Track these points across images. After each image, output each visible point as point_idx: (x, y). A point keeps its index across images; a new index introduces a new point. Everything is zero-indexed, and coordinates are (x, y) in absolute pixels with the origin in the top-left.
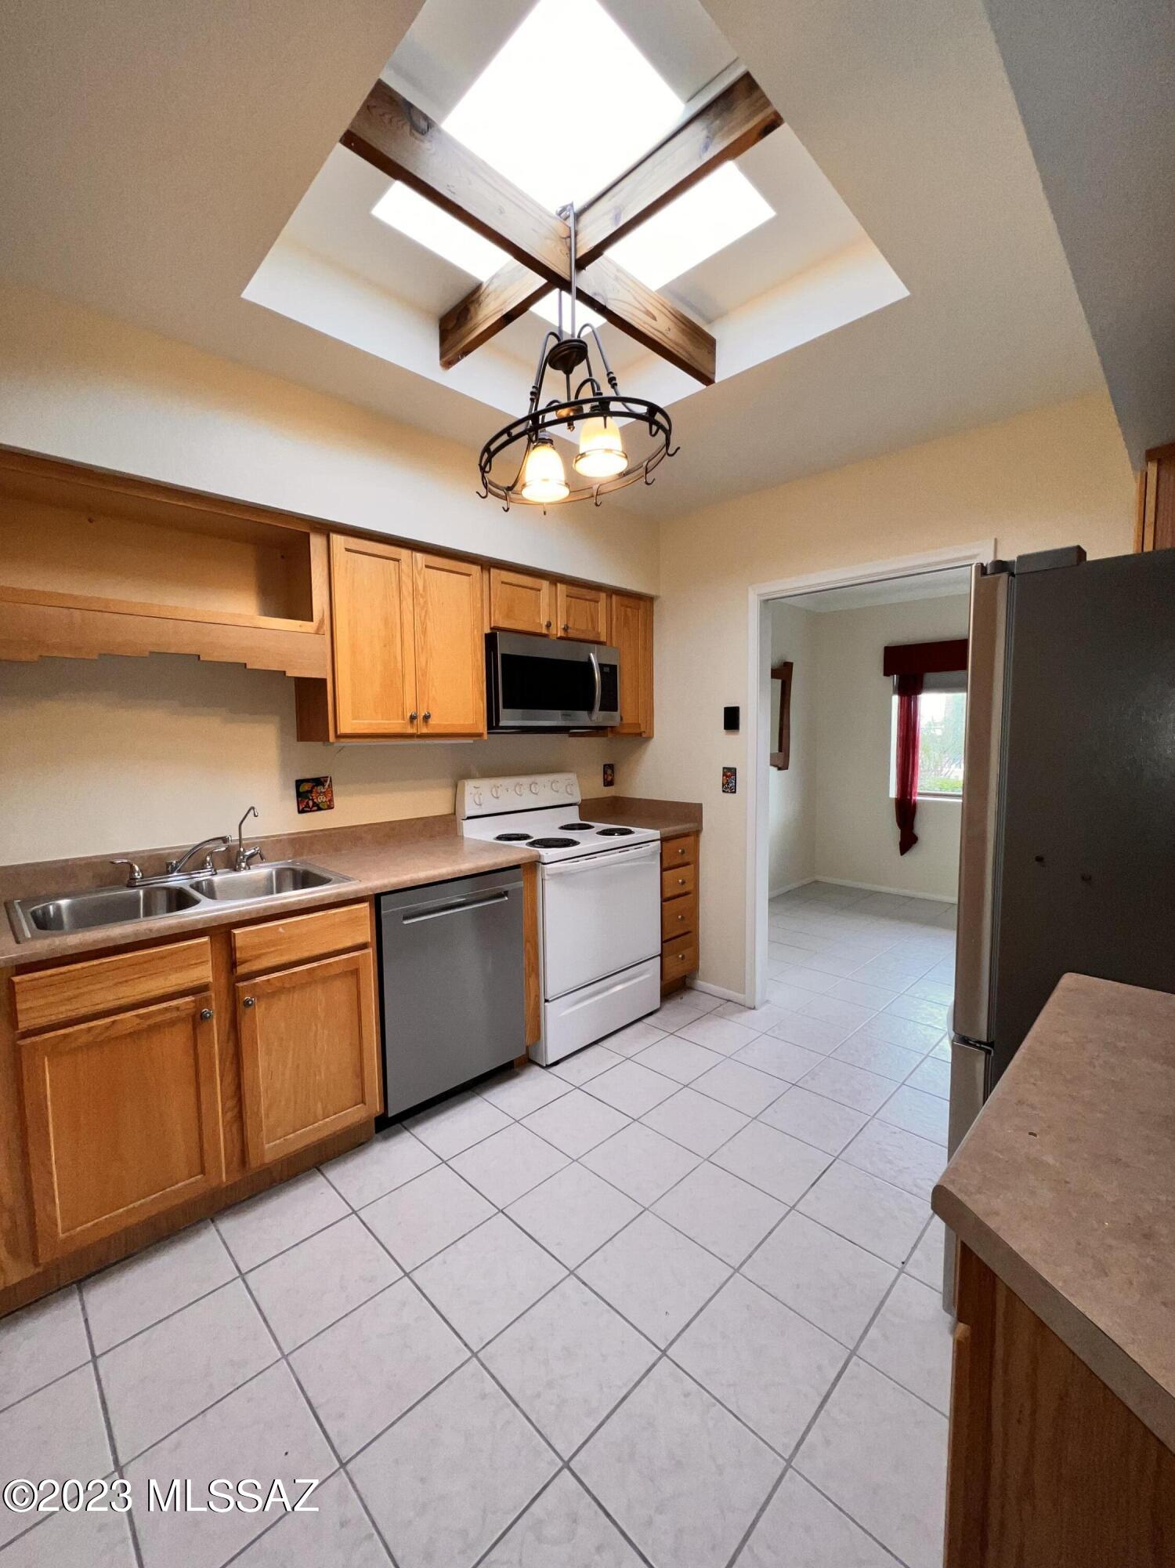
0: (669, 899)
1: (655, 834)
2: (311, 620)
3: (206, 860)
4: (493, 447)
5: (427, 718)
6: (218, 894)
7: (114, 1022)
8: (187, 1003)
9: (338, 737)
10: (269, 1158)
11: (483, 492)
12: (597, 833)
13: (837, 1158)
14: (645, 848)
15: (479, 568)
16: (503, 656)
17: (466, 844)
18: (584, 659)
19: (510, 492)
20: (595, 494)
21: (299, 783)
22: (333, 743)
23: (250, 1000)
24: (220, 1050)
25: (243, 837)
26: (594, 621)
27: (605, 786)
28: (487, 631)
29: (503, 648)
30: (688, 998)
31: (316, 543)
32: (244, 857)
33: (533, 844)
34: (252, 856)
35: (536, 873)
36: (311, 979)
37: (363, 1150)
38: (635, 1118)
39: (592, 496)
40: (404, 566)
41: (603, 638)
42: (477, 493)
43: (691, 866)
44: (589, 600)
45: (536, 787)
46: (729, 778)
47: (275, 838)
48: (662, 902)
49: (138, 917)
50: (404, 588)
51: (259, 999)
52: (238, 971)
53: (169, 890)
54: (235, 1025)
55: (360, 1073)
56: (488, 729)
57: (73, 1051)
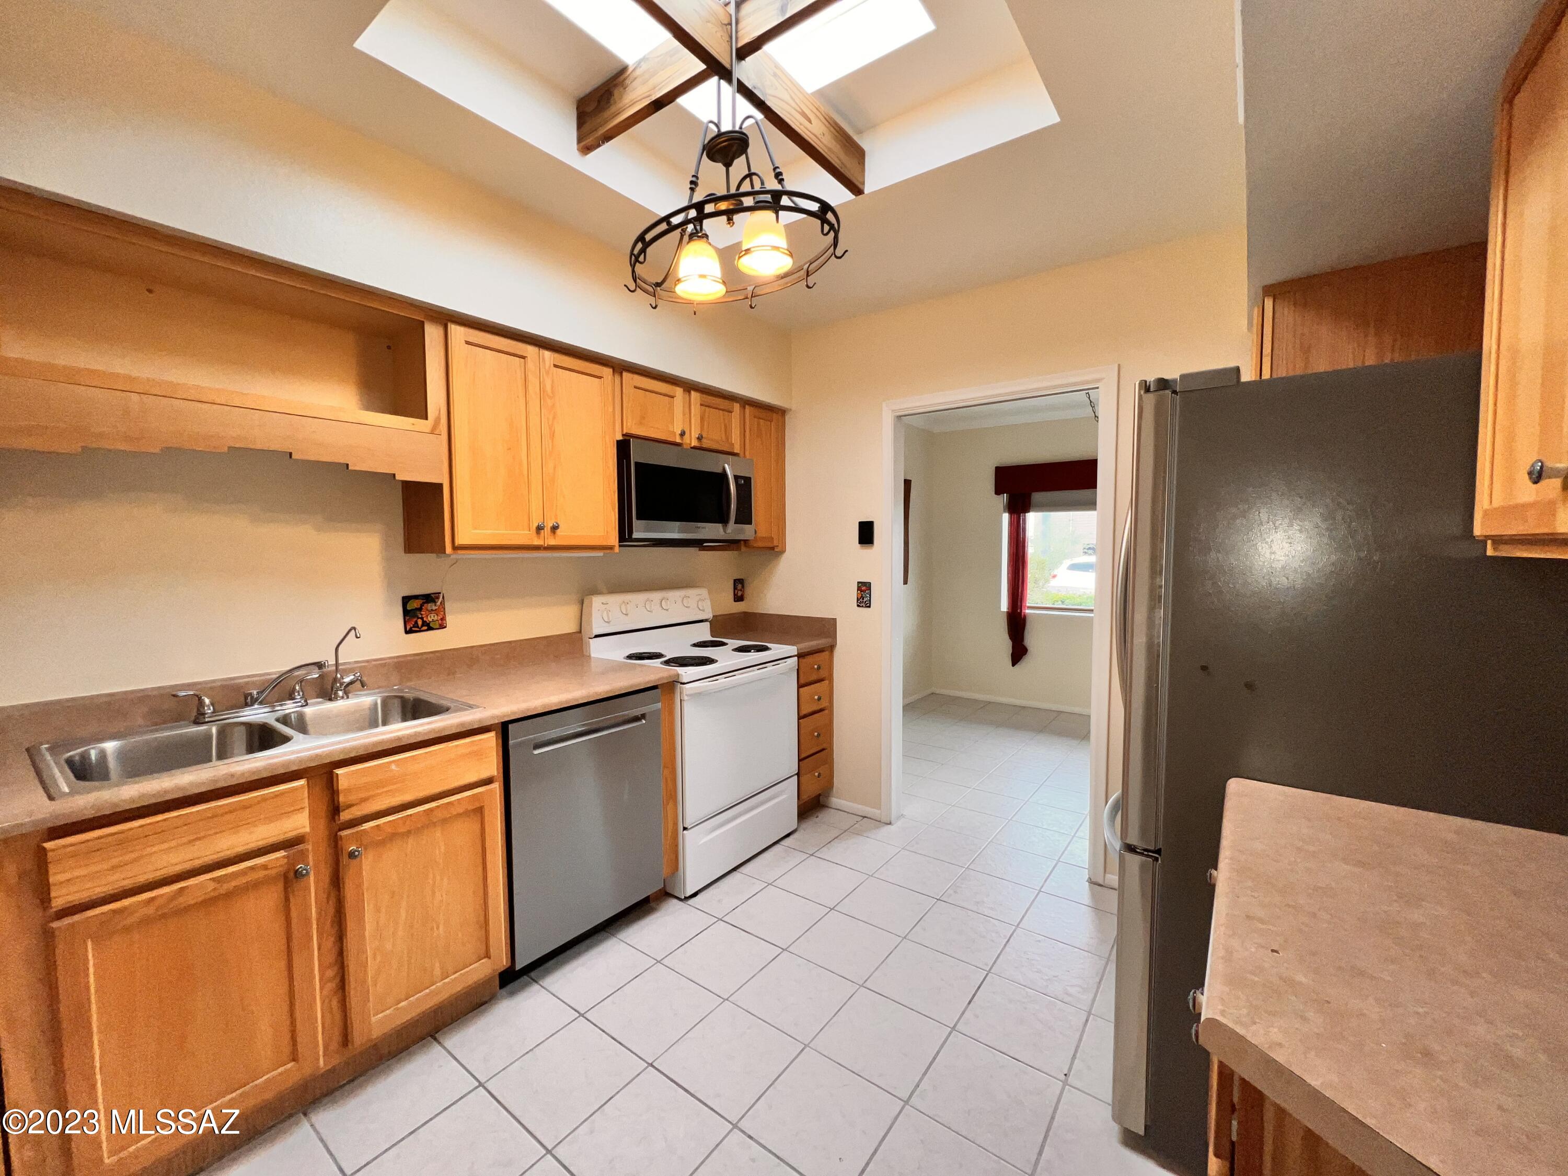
0: (805, 716)
1: (792, 650)
2: (426, 418)
3: (294, 688)
4: (648, 237)
5: (555, 528)
6: (310, 728)
7: (182, 889)
8: (277, 859)
9: (455, 548)
10: (376, 1033)
11: (632, 287)
12: (733, 650)
13: (989, 971)
14: (783, 665)
15: (611, 370)
16: (637, 464)
17: (593, 664)
18: (719, 470)
19: (659, 288)
20: (750, 296)
21: (406, 600)
22: (449, 555)
23: (356, 851)
24: (319, 914)
25: (340, 662)
26: (727, 430)
27: (735, 601)
28: (620, 438)
29: (636, 456)
30: (825, 816)
31: (432, 333)
32: (341, 684)
33: (667, 663)
34: (351, 683)
35: (674, 693)
36: (429, 822)
37: (485, 1011)
38: (784, 948)
39: (747, 298)
40: (530, 364)
41: (737, 449)
42: (625, 285)
43: (827, 682)
44: (723, 410)
45: (666, 603)
46: (864, 592)
47: (378, 662)
48: (799, 719)
49: (210, 761)
50: (530, 388)
51: (366, 849)
52: (342, 818)
53: (249, 726)
54: (336, 882)
55: (485, 924)
56: (620, 542)
57: (127, 929)
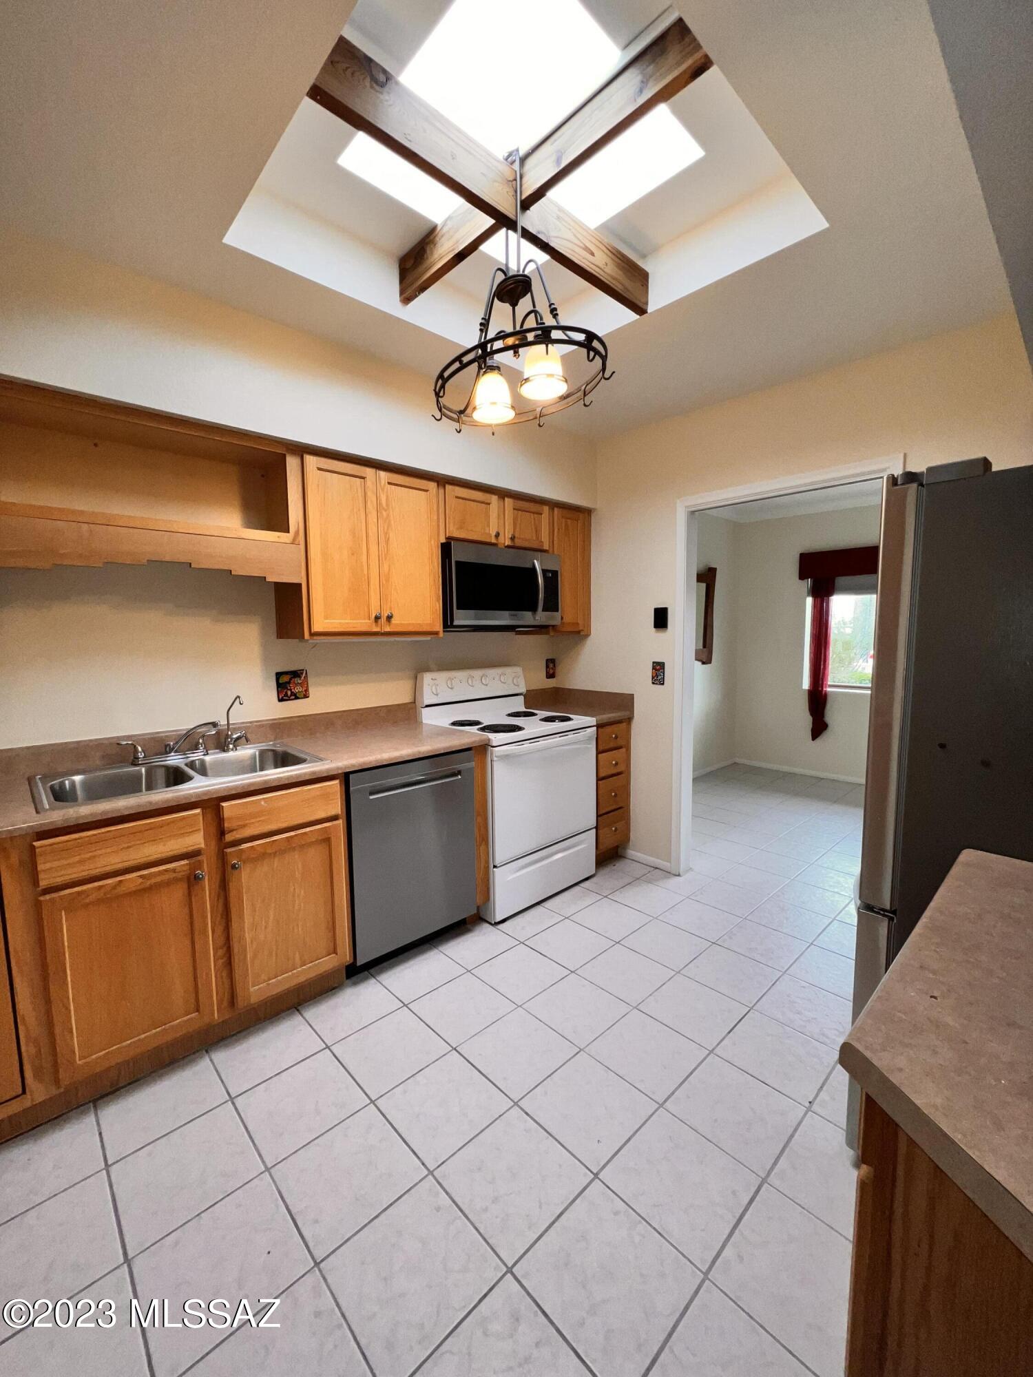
0: (603, 778)
1: (592, 721)
2: (288, 531)
3: (199, 742)
4: (446, 374)
5: (389, 618)
6: (209, 772)
7: (121, 882)
8: (182, 866)
9: (312, 634)
10: (254, 1000)
11: (438, 415)
12: (540, 720)
13: (752, 1008)
14: (583, 733)
15: (436, 484)
16: (457, 562)
17: (424, 729)
18: (528, 565)
19: (462, 415)
20: (538, 416)
21: (278, 675)
22: (308, 640)
23: (237, 864)
24: (212, 906)
25: (230, 722)
26: (537, 531)
27: (547, 678)
28: (443, 540)
29: (457, 555)
30: (620, 865)
31: (292, 463)
32: (232, 739)
33: (483, 729)
34: (238, 738)
35: (486, 755)
36: (289, 847)
37: (334, 994)
38: (572, 970)
39: (536, 418)
40: (369, 483)
41: (546, 547)
42: (433, 416)
43: (623, 750)
44: (534, 513)
45: (485, 679)
46: (658, 671)
47: (259, 723)
48: (597, 781)
49: (141, 791)
50: (369, 503)
51: (244, 863)
52: (226, 839)
53: (167, 768)
54: (224, 885)
55: (333, 927)
56: (444, 628)
57: (86, 906)
